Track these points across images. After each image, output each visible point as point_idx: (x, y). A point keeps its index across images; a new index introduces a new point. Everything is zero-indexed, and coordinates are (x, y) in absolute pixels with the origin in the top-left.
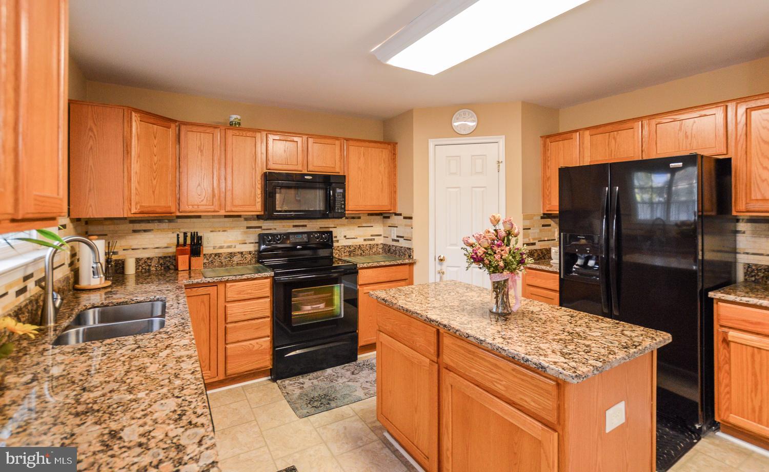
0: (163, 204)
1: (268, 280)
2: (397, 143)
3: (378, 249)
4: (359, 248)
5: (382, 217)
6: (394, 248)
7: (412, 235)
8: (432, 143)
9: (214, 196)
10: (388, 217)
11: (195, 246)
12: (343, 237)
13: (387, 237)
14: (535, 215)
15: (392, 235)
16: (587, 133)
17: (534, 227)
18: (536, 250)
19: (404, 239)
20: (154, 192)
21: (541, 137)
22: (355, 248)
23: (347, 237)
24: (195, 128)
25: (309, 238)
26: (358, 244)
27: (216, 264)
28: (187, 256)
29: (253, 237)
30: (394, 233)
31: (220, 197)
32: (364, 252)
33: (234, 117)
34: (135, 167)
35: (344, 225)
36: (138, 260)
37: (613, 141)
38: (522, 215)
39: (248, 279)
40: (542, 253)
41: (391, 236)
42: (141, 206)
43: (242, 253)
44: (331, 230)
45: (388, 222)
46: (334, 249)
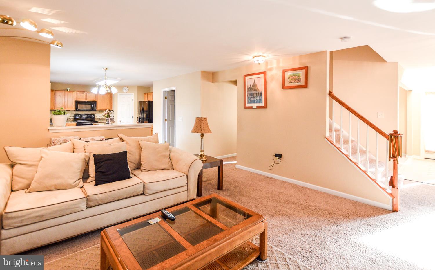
1: (75, 124)
2: (112, 94)
8: (118, 94)
9: (63, 106)
12: (98, 116)
21: (144, 93)
24: (59, 91)
25: (88, 116)
29: (73, 115)
31: (64, 106)
33: (68, 89)
39: (71, 123)
43: (70, 119)
44: (94, 114)
46: (95, 119)
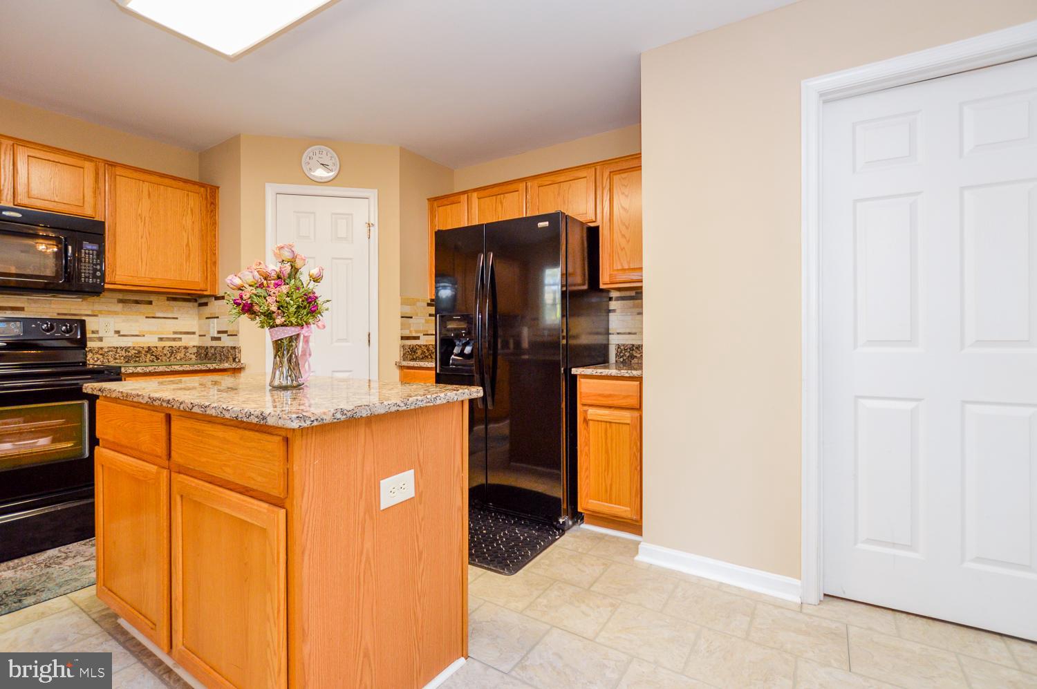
2: (218, 188)
3: (188, 354)
4: (147, 352)
5: (196, 304)
6: (213, 351)
7: (238, 327)
8: (270, 189)
10: (206, 304)
12: (113, 332)
13: (205, 336)
14: (418, 300)
15: (211, 330)
16: (475, 195)
17: (417, 315)
18: (420, 346)
19: (228, 335)
21: (428, 199)
23: (121, 333)
25: (25, 328)
26: (145, 346)
30: (214, 327)
32: (158, 359)
35: (116, 313)
37: (500, 206)
38: (399, 298)
40: (428, 350)
41: (208, 331)
44: (83, 318)
45: (207, 311)
46: (91, 351)
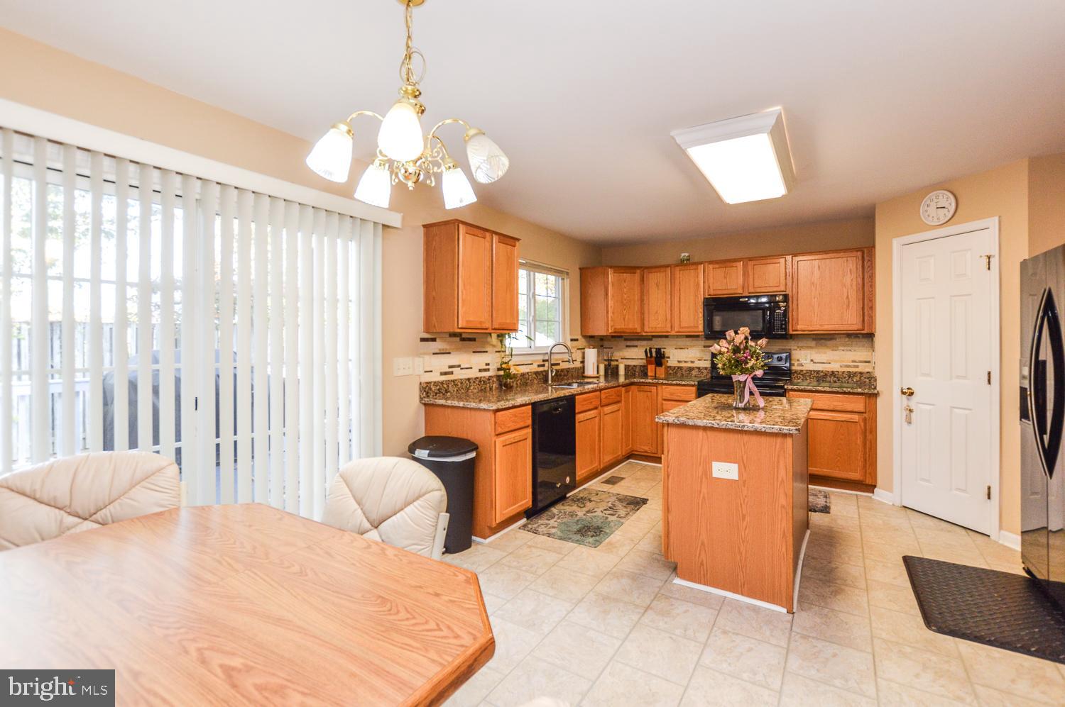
0: (631, 326)
1: (694, 388)
3: (862, 378)
4: (831, 375)
8: (896, 243)
9: (666, 320)
11: (658, 358)
12: (810, 360)
20: (624, 319)
22: (826, 374)
23: (815, 361)
26: (830, 370)
27: (679, 375)
28: (654, 366)
29: (705, 355)
33: (684, 255)
34: (611, 303)
35: (813, 347)
36: (627, 367)
42: (615, 329)
43: (699, 368)
46: (796, 372)
